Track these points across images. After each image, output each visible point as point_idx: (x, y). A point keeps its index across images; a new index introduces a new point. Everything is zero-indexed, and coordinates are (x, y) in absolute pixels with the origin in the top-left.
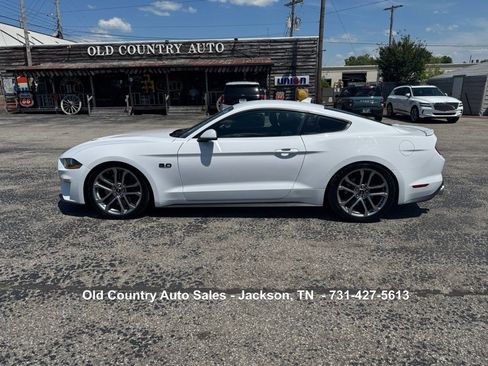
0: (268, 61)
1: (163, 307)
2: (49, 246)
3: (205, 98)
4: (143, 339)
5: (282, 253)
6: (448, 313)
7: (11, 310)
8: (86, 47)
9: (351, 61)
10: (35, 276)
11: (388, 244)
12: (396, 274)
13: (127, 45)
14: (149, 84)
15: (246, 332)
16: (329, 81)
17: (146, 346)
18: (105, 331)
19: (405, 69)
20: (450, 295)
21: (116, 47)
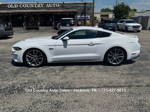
0: (75, 10)
1: (60, 94)
2: (14, 77)
3: (53, 24)
4: (58, 103)
5: (93, 76)
6: (146, 91)
7: (10, 97)
8: (7, 5)
9: (103, 10)
10: (14, 87)
11: (125, 72)
12: (129, 81)
13: (23, 4)
14: (32, 19)
15: (88, 100)
16: (96, 17)
17: (59, 105)
18: (44, 102)
19: (122, 14)
20: (146, 86)
21: (19, 5)
